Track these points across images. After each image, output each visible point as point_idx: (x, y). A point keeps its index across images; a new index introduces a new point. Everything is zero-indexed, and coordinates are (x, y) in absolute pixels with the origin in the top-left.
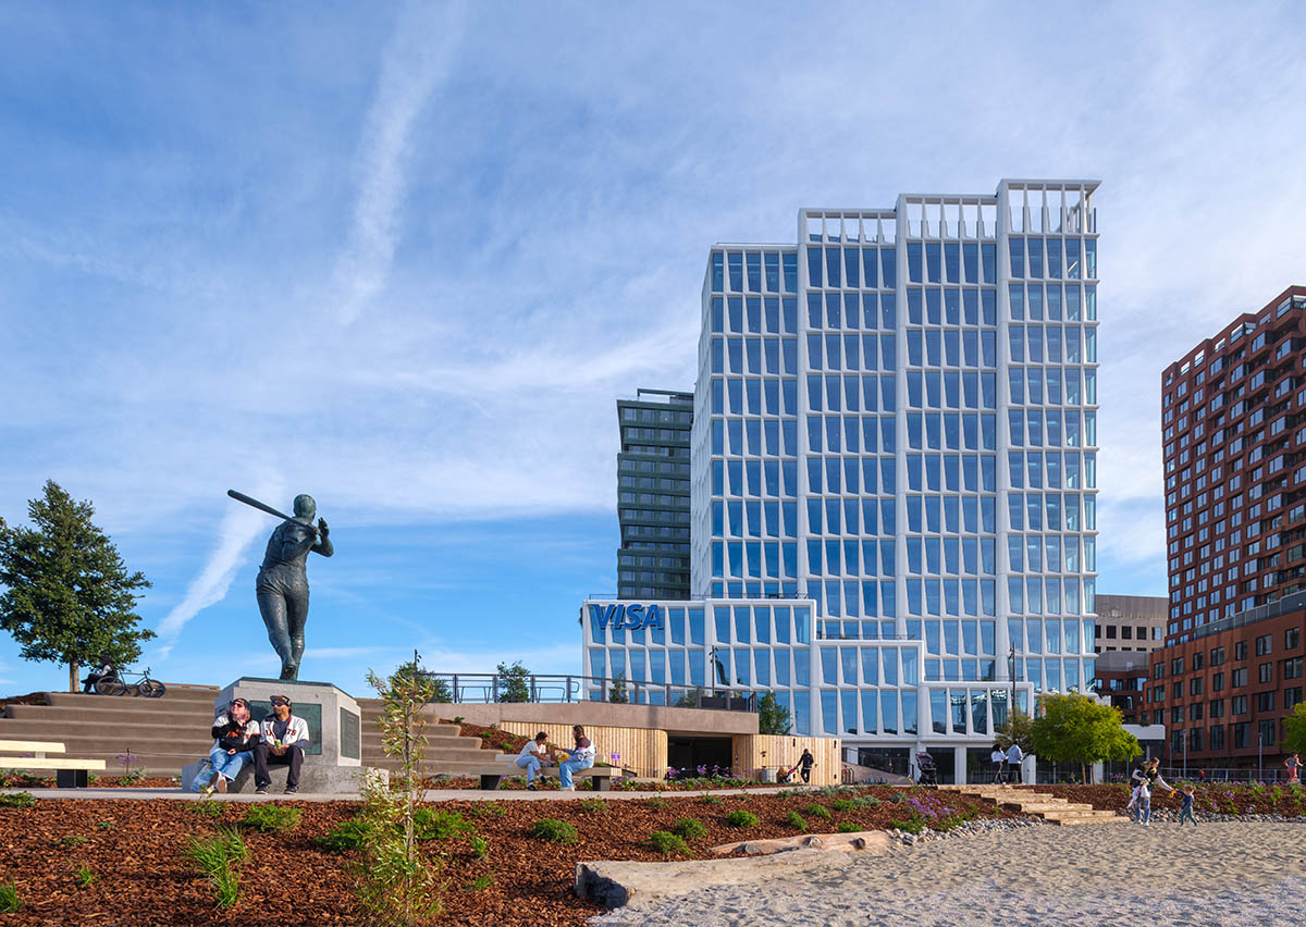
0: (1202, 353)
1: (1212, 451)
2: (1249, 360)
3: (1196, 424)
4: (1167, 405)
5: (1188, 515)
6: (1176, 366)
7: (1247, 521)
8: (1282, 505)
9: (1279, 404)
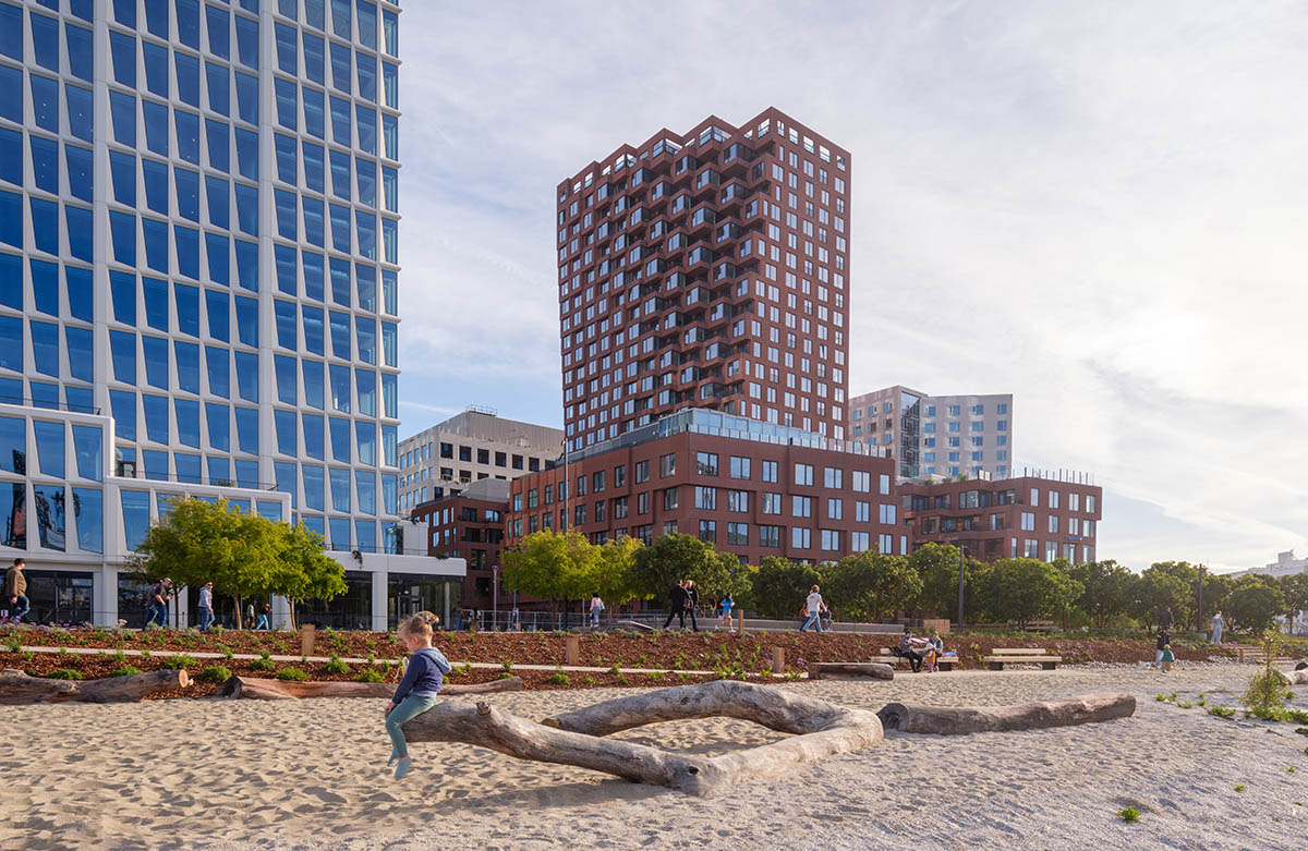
0: (591, 175)
1: (599, 281)
2: (630, 194)
3: (586, 248)
4: (561, 223)
5: (580, 345)
6: (569, 183)
7: (627, 359)
8: (655, 348)
9: (654, 246)
